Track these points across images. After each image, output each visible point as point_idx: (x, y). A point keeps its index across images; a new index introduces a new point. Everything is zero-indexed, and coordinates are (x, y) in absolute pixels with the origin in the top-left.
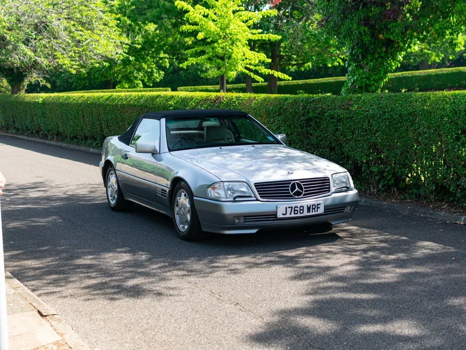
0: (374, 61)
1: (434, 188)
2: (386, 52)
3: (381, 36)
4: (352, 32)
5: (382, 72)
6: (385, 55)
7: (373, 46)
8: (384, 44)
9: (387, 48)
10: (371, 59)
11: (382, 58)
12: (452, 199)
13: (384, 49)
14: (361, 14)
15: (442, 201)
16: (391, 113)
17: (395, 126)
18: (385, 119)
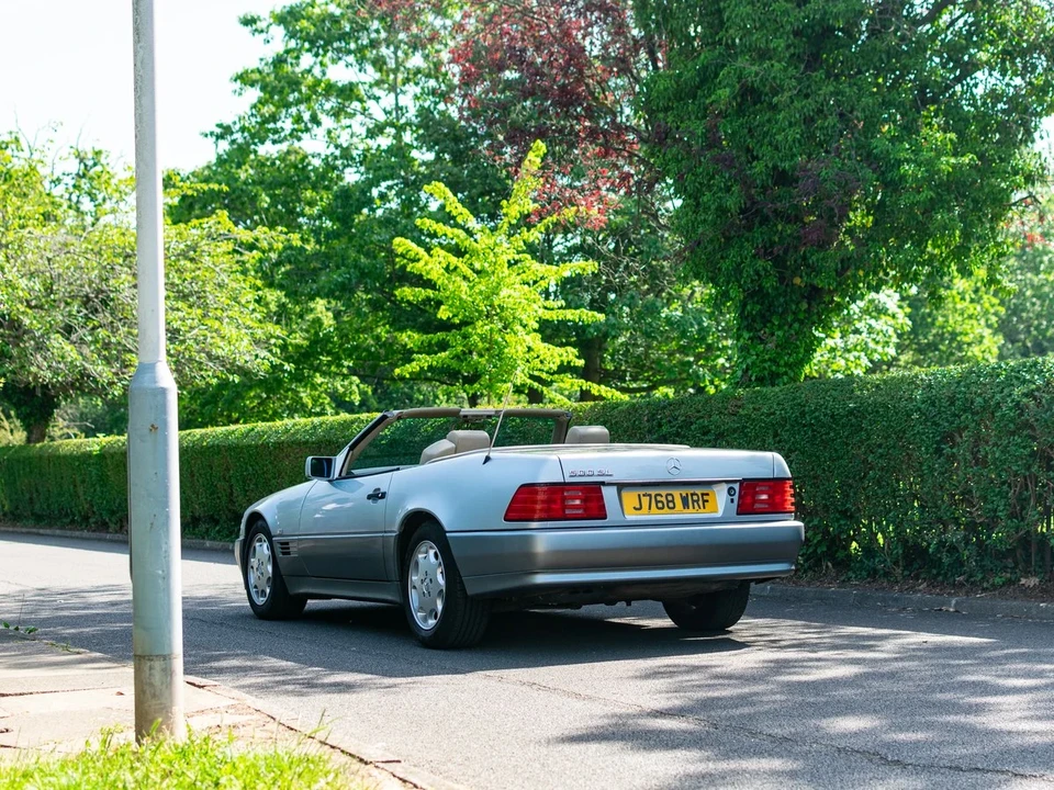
0: (786, 328)
1: (901, 552)
2: (808, 311)
3: (797, 281)
4: (741, 273)
5: (802, 350)
6: (805, 318)
7: (782, 300)
8: (803, 297)
9: (809, 304)
10: (779, 325)
11: (801, 322)
12: (934, 572)
13: (804, 306)
14: (759, 235)
15: (917, 577)
16: (817, 414)
17: (824, 437)
18: (805, 426)
